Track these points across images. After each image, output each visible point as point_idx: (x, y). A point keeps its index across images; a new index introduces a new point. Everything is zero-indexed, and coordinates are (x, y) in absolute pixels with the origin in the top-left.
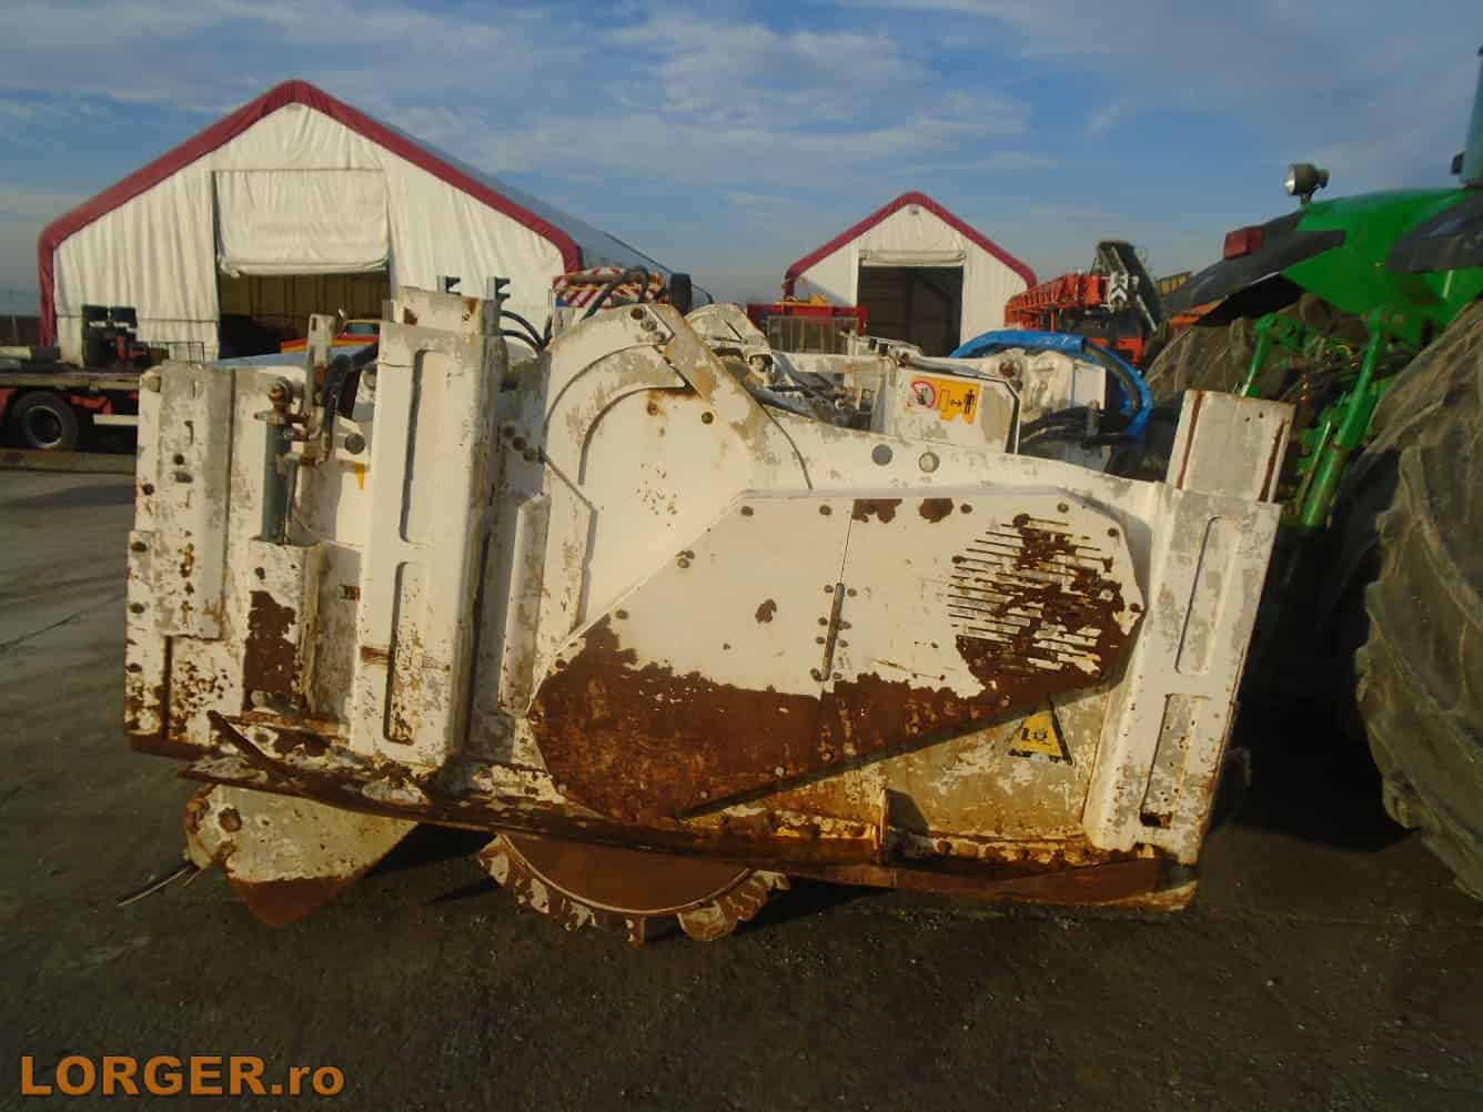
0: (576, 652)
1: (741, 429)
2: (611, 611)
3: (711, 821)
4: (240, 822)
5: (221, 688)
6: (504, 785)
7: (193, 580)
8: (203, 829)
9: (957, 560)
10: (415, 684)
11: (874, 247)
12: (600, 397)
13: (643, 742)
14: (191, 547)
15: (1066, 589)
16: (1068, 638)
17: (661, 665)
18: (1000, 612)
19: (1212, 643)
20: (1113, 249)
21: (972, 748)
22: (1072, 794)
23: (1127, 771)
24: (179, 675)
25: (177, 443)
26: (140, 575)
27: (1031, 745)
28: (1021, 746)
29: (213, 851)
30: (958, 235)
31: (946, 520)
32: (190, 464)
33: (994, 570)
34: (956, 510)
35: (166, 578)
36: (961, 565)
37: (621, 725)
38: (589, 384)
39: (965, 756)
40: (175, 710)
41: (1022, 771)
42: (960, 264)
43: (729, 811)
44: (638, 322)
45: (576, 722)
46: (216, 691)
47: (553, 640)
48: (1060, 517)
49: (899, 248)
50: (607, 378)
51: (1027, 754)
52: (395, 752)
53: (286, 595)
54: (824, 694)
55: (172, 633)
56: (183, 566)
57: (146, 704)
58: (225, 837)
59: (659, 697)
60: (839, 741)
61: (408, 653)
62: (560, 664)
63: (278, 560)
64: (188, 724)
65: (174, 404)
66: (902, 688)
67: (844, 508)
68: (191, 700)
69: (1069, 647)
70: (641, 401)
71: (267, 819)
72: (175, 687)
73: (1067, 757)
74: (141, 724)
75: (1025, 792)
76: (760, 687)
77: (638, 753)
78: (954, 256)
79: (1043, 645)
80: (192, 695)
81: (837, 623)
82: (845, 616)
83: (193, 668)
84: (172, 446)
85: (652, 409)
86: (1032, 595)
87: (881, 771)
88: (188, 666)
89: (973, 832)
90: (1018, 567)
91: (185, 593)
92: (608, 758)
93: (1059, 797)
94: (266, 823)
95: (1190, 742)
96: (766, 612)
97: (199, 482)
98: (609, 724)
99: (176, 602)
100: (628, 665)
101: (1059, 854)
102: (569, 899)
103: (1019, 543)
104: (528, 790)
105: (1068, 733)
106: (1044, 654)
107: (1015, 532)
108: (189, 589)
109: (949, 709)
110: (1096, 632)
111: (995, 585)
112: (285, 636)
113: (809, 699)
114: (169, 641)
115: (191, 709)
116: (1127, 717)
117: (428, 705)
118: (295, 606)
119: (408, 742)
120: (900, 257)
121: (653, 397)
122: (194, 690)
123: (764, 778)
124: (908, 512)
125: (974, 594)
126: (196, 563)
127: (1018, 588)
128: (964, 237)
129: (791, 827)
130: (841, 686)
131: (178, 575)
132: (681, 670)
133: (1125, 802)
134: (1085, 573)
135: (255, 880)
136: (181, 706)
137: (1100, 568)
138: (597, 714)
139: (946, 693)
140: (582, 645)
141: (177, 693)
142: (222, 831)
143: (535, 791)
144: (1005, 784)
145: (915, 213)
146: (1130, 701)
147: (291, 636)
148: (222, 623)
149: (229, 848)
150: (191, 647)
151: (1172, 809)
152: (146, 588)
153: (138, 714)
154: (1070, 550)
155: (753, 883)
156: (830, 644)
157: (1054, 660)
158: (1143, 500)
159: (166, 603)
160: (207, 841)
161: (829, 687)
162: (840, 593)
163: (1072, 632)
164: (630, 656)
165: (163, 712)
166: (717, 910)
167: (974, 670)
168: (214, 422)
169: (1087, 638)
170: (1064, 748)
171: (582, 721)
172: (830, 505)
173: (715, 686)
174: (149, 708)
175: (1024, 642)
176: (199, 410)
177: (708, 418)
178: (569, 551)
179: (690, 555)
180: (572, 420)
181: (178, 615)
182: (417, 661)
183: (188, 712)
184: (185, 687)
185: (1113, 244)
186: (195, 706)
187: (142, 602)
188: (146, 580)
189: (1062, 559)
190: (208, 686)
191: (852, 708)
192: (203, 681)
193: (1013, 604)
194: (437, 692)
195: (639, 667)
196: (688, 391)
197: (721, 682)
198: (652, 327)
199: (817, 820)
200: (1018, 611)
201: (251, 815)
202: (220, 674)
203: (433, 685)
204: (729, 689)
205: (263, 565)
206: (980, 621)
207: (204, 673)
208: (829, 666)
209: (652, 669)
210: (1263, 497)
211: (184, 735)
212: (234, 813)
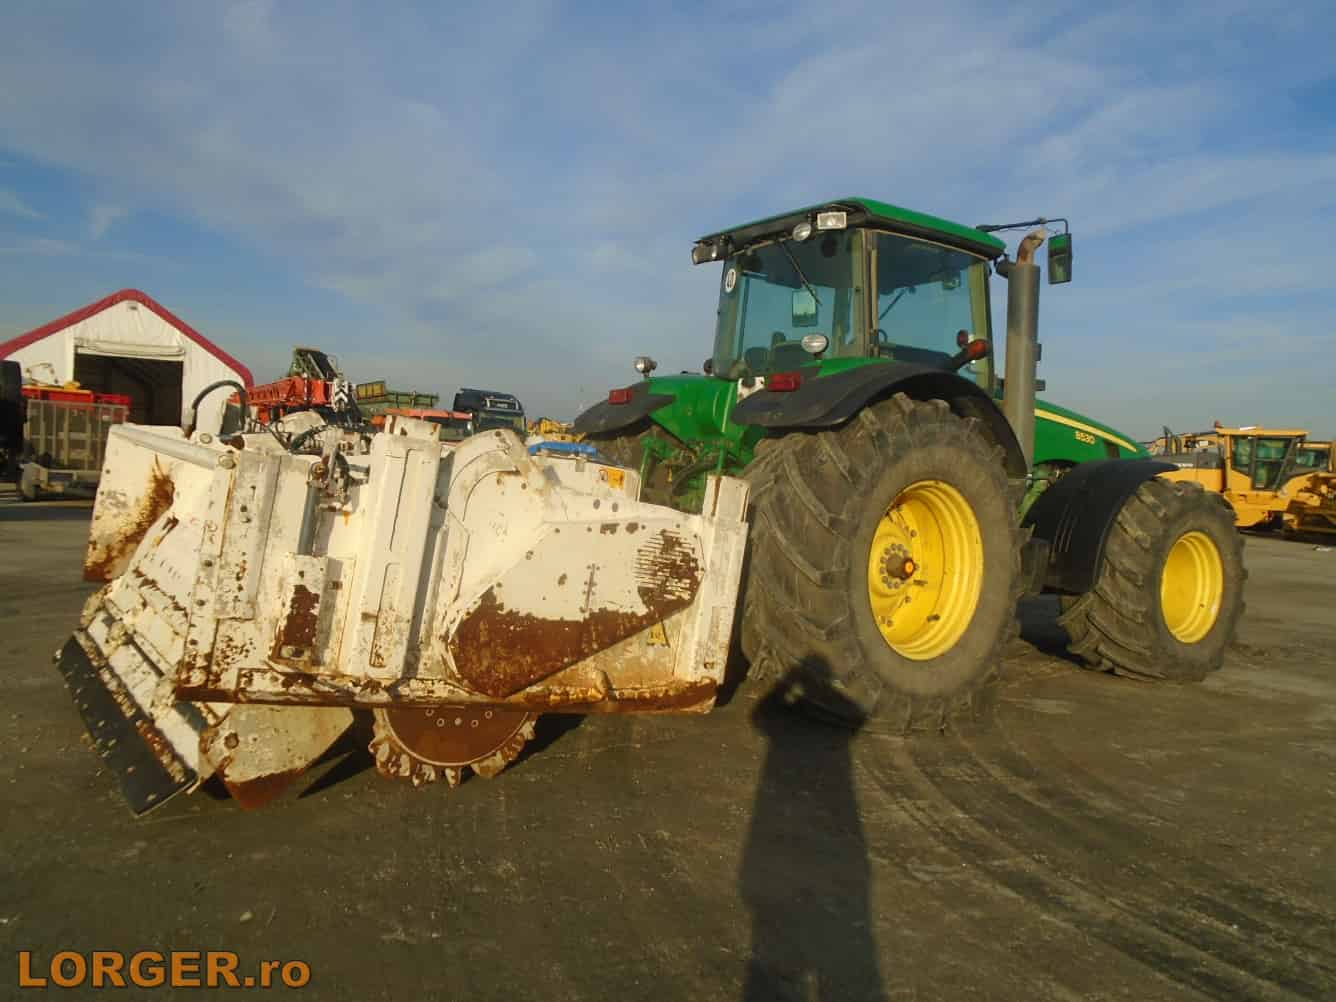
0: (476, 606)
1: (540, 492)
2: (494, 583)
3: (519, 697)
4: (238, 741)
5: (247, 651)
6: (418, 690)
7: (242, 582)
8: (212, 751)
9: (640, 551)
10: (389, 632)
11: (92, 336)
12: (477, 474)
13: (502, 652)
14: (244, 562)
15: (678, 563)
16: (679, 584)
17: (514, 610)
18: (654, 574)
19: (727, 584)
20: (309, 356)
21: (631, 644)
22: (670, 662)
23: (699, 644)
24: (221, 645)
25: (245, 499)
26: (206, 581)
27: (654, 640)
28: (651, 641)
29: (216, 764)
30: (178, 333)
31: (636, 533)
32: (251, 511)
33: (653, 554)
34: (640, 529)
35: (226, 582)
36: (642, 553)
37: (492, 644)
38: (472, 468)
39: (629, 648)
40: (215, 668)
41: (651, 652)
42: (180, 359)
43: (528, 690)
44: (497, 438)
45: (472, 645)
46: (244, 653)
47: (445, 605)
48: (677, 530)
49: (118, 339)
50: (481, 465)
51: (653, 644)
52: (375, 674)
53: (316, 586)
54: (585, 619)
55: (221, 617)
56: (238, 574)
57: (198, 665)
58: (226, 753)
59: (512, 628)
60: (589, 643)
61: (386, 615)
62: (468, 613)
63: (313, 565)
64: (222, 677)
65: (246, 475)
66: (615, 614)
67: (597, 528)
68: (226, 660)
69: (678, 588)
70: (494, 477)
71: (256, 736)
72: (217, 653)
73: (668, 645)
74: (192, 679)
75: (652, 664)
76: (557, 618)
77: (500, 659)
78: (175, 351)
79: (670, 588)
80: (228, 657)
81: (591, 584)
82: (595, 580)
83: (231, 640)
84: (241, 501)
85: (499, 482)
86: (666, 566)
87: (594, 660)
88: (227, 639)
89: (631, 686)
90: (661, 553)
91: (237, 591)
92: (485, 663)
93: (664, 665)
94: (255, 740)
95: (720, 628)
96: (562, 580)
97: (255, 522)
98: (487, 644)
99: (231, 597)
100: (499, 612)
101: (667, 691)
102: (422, 763)
103: (662, 542)
104: (429, 692)
105: (668, 632)
106: (671, 593)
107: (660, 537)
108: (240, 588)
109: (635, 622)
110: (688, 581)
111: (653, 562)
112: (312, 611)
113: (577, 622)
114: (218, 622)
115: (226, 666)
116: (699, 618)
117: (396, 643)
118: (320, 592)
119: (381, 666)
120: (118, 347)
121: (500, 475)
122: (229, 653)
123: (559, 664)
124: (621, 530)
125: (645, 567)
126: (247, 572)
127: (661, 563)
128: (183, 335)
129: (556, 694)
130: (592, 615)
131: (234, 580)
132: (523, 613)
133: (698, 658)
134: (686, 555)
135: (243, 780)
136: (218, 665)
137: (690, 552)
138: (482, 639)
139: (633, 614)
140: (479, 603)
141: (217, 657)
142: (225, 749)
143: (432, 692)
144: (644, 660)
145: (134, 308)
146: (700, 611)
147: (315, 612)
148: (254, 609)
149: (229, 760)
150: (231, 626)
151: (715, 659)
152: (209, 590)
153: (191, 673)
154: (680, 545)
155: (518, 737)
156: (588, 593)
157: (674, 595)
158: (695, 523)
159: (224, 598)
160: (213, 758)
161: (587, 615)
162: (593, 568)
163: (680, 581)
164: (501, 607)
165: (207, 669)
166: (499, 756)
167: (644, 602)
168: (268, 487)
169: (686, 584)
170: (667, 640)
171: (475, 644)
172: (591, 527)
173: (537, 619)
174: (199, 668)
175: (663, 588)
176: (261, 479)
177: (524, 486)
178: (456, 555)
179: (532, 553)
180: (463, 487)
181: (231, 605)
182: (392, 619)
183: (223, 669)
184: (223, 652)
185: (308, 352)
186: (228, 664)
187: (204, 599)
188: (209, 584)
189: (678, 549)
190: (239, 650)
191: (596, 625)
192: (236, 647)
193: (659, 570)
194: (402, 635)
195: (504, 612)
196: (517, 473)
197: (540, 617)
198: (503, 441)
199: (568, 689)
200: (660, 573)
201: (246, 735)
202: (248, 642)
203: (400, 632)
204: (544, 621)
205: (304, 569)
206: (647, 579)
207: (237, 642)
208: (587, 605)
209: (511, 613)
210: (742, 520)
211: (218, 684)
212: (235, 736)
